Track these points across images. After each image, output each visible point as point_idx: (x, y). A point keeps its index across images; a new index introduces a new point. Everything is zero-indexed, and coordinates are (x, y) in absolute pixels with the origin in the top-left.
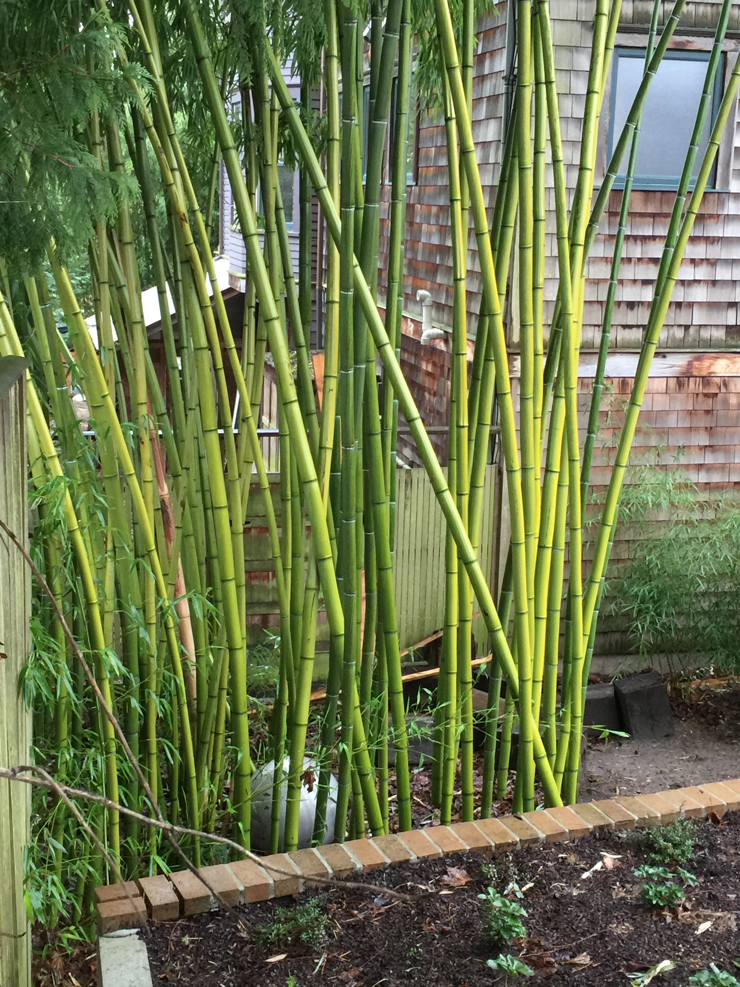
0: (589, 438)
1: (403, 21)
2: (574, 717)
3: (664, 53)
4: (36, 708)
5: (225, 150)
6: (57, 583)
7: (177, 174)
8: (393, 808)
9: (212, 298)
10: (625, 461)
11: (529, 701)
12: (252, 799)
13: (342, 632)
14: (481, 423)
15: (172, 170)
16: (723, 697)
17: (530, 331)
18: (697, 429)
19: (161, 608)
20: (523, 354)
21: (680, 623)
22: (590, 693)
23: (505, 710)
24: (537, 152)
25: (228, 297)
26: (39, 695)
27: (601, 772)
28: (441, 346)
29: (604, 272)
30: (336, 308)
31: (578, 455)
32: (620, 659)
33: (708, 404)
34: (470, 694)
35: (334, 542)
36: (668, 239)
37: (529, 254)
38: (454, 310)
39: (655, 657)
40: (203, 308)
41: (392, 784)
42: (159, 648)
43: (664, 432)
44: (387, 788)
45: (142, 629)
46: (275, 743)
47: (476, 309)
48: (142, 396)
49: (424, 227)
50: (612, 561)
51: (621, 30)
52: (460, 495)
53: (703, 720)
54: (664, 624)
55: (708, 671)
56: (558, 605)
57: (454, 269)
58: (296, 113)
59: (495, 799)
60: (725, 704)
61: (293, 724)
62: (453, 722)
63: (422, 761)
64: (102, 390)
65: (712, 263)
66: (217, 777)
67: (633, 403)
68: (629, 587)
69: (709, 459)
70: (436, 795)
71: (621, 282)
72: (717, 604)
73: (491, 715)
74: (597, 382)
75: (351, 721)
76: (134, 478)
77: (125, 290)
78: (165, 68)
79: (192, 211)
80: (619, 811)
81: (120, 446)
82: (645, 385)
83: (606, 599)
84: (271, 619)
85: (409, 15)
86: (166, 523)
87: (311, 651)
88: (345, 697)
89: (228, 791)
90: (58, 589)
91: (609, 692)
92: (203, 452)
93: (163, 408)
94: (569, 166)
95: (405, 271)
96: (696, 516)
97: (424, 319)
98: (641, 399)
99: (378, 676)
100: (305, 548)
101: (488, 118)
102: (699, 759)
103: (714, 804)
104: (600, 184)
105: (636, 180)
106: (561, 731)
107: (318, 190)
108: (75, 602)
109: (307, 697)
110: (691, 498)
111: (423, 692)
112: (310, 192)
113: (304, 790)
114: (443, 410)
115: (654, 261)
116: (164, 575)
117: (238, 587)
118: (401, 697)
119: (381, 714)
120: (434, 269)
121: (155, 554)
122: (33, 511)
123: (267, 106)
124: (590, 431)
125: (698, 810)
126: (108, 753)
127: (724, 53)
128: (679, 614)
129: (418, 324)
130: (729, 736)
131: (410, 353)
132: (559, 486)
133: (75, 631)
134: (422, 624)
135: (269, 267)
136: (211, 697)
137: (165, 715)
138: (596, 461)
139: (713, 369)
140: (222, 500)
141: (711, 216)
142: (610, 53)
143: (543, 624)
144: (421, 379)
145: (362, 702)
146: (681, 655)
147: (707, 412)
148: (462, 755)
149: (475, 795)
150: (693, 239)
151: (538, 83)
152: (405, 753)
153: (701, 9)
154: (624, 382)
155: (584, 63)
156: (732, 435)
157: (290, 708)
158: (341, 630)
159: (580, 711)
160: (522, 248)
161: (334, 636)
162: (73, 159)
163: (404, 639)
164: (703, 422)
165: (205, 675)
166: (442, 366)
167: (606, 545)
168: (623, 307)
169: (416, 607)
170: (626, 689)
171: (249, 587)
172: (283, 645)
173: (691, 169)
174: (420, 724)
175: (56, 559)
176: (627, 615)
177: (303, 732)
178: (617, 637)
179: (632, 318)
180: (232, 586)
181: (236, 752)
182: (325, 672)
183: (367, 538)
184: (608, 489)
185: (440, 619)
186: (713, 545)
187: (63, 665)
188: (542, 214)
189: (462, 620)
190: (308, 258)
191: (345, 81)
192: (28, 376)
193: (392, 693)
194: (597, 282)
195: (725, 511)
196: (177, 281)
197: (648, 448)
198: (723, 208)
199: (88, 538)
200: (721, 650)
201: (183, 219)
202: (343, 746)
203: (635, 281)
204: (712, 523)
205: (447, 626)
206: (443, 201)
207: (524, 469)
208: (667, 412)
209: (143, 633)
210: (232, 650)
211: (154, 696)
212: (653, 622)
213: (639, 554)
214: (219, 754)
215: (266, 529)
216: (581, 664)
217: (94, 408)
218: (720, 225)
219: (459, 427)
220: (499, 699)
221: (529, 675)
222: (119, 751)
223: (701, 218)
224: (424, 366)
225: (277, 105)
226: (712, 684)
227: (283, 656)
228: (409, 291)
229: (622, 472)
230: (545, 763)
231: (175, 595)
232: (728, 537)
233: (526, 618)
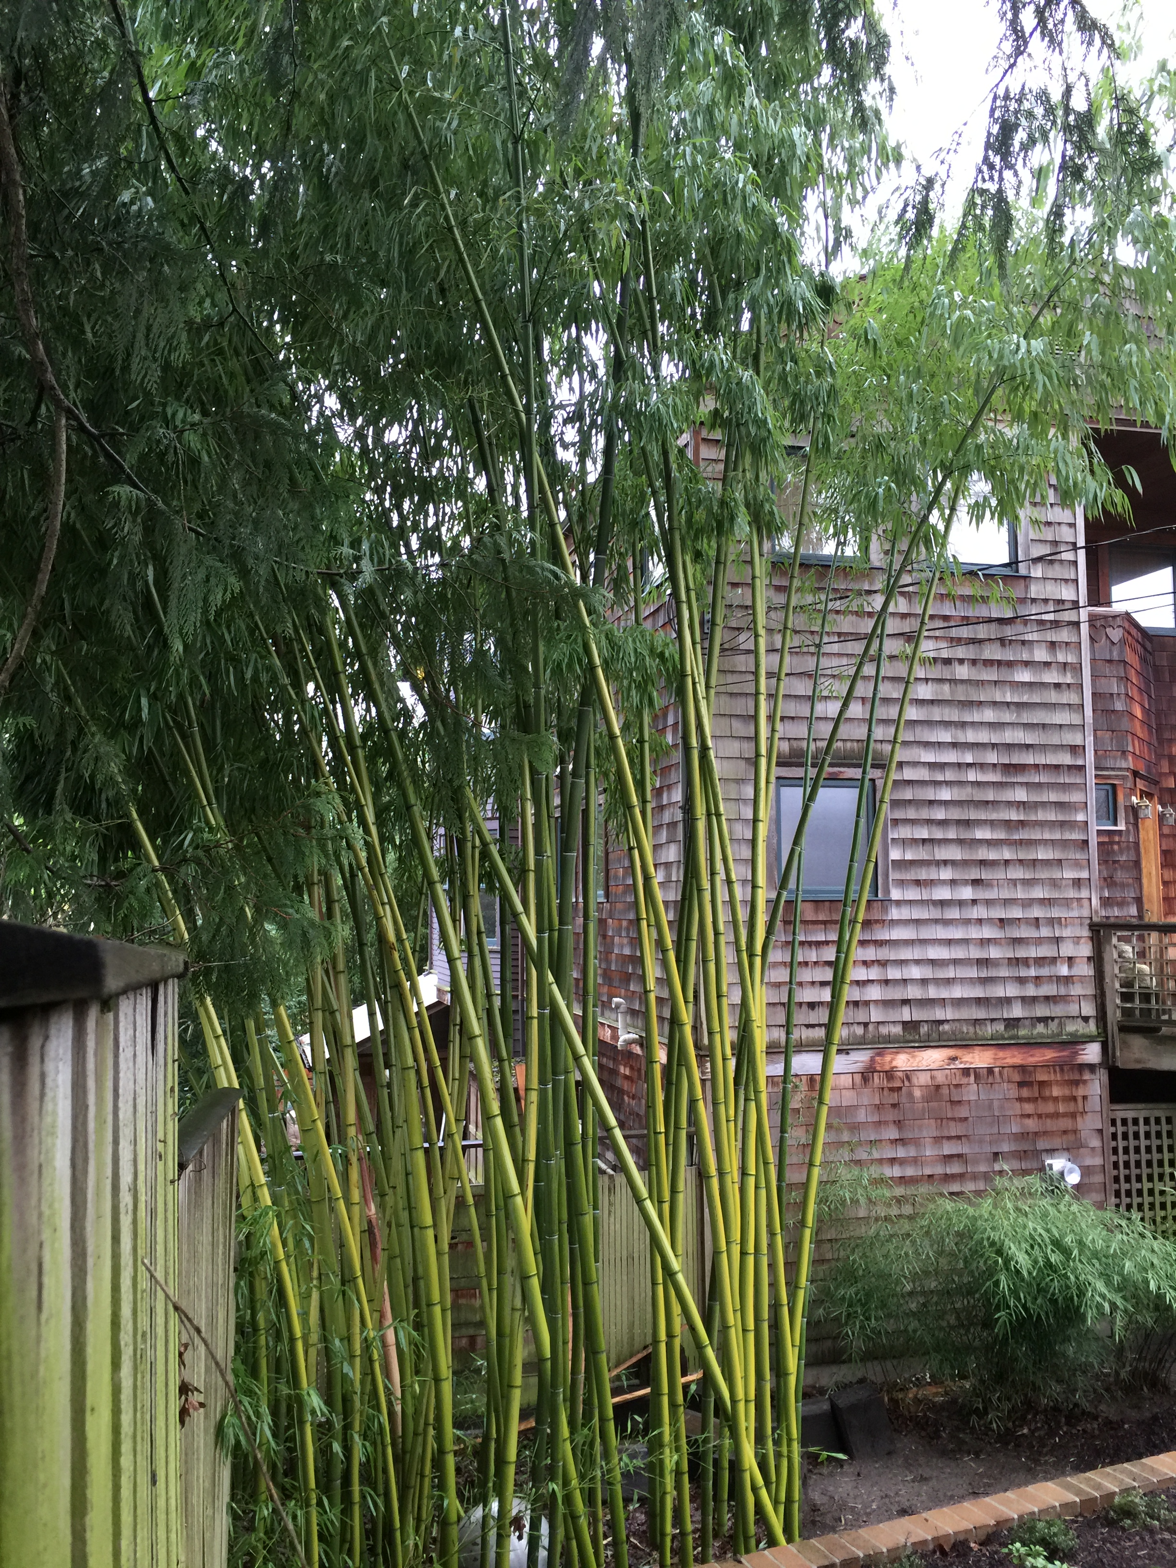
0: (782, 1140)
1: (588, 766)
2: (790, 1440)
3: (821, 782)
4: (235, 1456)
5: (431, 884)
6: (261, 1317)
7: (387, 907)
8: (609, 1553)
9: (417, 1014)
10: (818, 1158)
11: (743, 1424)
12: (459, 1551)
13: (548, 1355)
14: (677, 1128)
15: (383, 904)
16: (942, 1407)
17: (717, 1037)
18: (886, 1123)
19: (366, 1339)
20: (711, 1056)
21: (890, 1326)
22: (806, 1409)
23: (720, 1435)
24: (713, 873)
25: (432, 1012)
26: (238, 1442)
27: (825, 1499)
28: (637, 1050)
29: (782, 975)
30: (535, 1022)
31: (771, 1157)
32: (834, 1369)
33: (894, 1098)
34: (682, 1419)
35: (539, 1257)
36: (839, 943)
37: (712, 967)
38: (645, 1015)
39: (869, 1365)
40: (410, 1029)
41: (607, 1523)
42: (362, 1382)
43: (855, 1127)
44: (601, 1529)
45: (345, 1364)
46: (484, 1484)
47: (667, 1014)
48: (351, 1116)
49: (616, 939)
50: (816, 1262)
51: (779, 764)
52: (660, 1202)
53: (923, 1433)
54: (873, 1330)
55: (924, 1377)
56: (765, 1315)
57: (643, 979)
58: (494, 849)
59: (716, 1536)
60: (945, 1414)
61: (501, 1462)
62: (667, 1451)
63: (636, 1497)
64: (312, 1115)
65: (883, 964)
66: (423, 1527)
67: (821, 1102)
68: (836, 1289)
69: (901, 1153)
70: (654, 1536)
71: (800, 984)
72: (924, 1305)
73: (706, 1441)
74: (785, 1082)
75: (560, 1456)
76: (342, 1201)
77: (338, 1014)
78: (378, 816)
79: (400, 940)
80: (844, 1547)
81: (328, 1171)
82: (831, 1081)
83: (813, 1304)
84: (480, 1341)
85: (593, 761)
86: (373, 1244)
87: (518, 1377)
88: (555, 1425)
89: (434, 1540)
90: (262, 1324)
91: (826, 1406)
92: (409, 1168)
93: (371, 1128)
94: (744, 882)
95: (600, 980)
96: (894, 1211)
97: (620, 1025)
98: (828, 1097)
99: (588, 1402)
100: (510, 1263)
101: (668, 842)
102: (923, 1479)
103: (941, 1533)
104: (773, 895)
105: (804, 892)
106: (778, 1455)
107: (516, 915)
108: (278, 1336)
109: (515, 1427)
110: (887, 1193)
111: (633, 1419)
112: (509, 917)
113: (514, 1538)
114: (642, 1112)
115: (828, 963)
116: (370, 1301)
117: (443, 1310)
118: (612, 1424)
119: (592, 1445)
120: (627, 978)
121: (360, 1281)
122: (240, 1243)
123: (469, 844)
124: (783, 1131)
125: (925, 1542)
126: (308, 1505)
127: (873, 780)
128: (889, 1316)
129: (614, 1029)
130: (952, 1451)
131: (609, 1058)
132: (757, 1187)
133: (278, 1370)
134: (632, 1338)
135: (472, 987)
136: (416, 1434)
137: (368, 1460)
138: (791, 1158)
139: (894, 1064)
140: (428, 1220)
141: (877, 921)
142: (772, 787)
143: (751, 1336)
144: (620, 1082)
145: (572, 1433)
146: (895, 1362)
147: (894, 1106)
148: (678, 1486)
149: (694, 1532)
150: (863, 943)
151: (709, 815)
152: (618, 1488)
153: (849, 744)
154: (811, 1078)
155: (749, 792)
156: (920, 1128)
157: (497, 1441)
158: (548, 1354)
159: (795, 1433)
160: (705, 961)
161: (541, 1360)
162: (291, 911)
163: (613, 1356)
164: (891, 1115)
165: (410, 1411)
166: (639, 1070)
167: (807, 1247)
168: (805, 1007)
169: (625, 1319)
170: (841, 1403)
171: (455, 1307)
172: (489, 1368)
173: (853, 882)
174: (632, 1456)
175: (262, 1289)
176: (837, 1319)
177: (511, 1470)
178: (829, 1343)
179: (815, 1017)
180: (437, 1310)
181: (441, 1498)
182: (533, 1397)
183: (572, 1251)
184: (806, 1186)
185: (649, 1331)
186: (913, 1242)
187: (264, 1409)
188: (721, 928)
189: (670, 1336)
190: (509, 975)
191: (537, 815)
192: (241, 1104)
193: (603, 1420)
194: (778, 985)
195: (921, 1205)
196: (386, 1002)
197: (841, 1144)
198: (887, 913)
199: (294, 1267)
200: (933, 1354)
201: (392, 948)
202: (553, 1486)
203: (813, 983)
204: (911, 1218)
205: (656, 1342)
206: (632, 916)
207: (721, 1174)
208: (856, 1107)
209: (346, 1368)
210: (437, 1380)
211: (356, 1437)
212: (862, 1327)
213: (842, 1253)
214: (425, 1501)
215: (470, 1244)
216: (792, 1380)
217: (304, 1131)
218: (886, 930)
219: (656, 1133)
220: (712, 1420)
221: (740, 1394)
222: (320, 1503)
223: (867, 924)
224: (622, 1069)
225: (478, 842)
226: (928, 1391)
227: (489, 1380)
228: (605, 999)
229: (816, 1171)
230: (764, 1493)
231: (380, 1325)
232: (928, 1233)
233: (733, 1331)
